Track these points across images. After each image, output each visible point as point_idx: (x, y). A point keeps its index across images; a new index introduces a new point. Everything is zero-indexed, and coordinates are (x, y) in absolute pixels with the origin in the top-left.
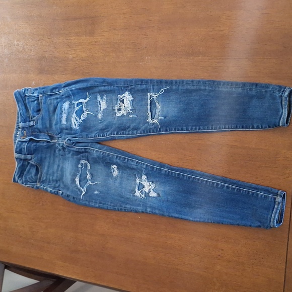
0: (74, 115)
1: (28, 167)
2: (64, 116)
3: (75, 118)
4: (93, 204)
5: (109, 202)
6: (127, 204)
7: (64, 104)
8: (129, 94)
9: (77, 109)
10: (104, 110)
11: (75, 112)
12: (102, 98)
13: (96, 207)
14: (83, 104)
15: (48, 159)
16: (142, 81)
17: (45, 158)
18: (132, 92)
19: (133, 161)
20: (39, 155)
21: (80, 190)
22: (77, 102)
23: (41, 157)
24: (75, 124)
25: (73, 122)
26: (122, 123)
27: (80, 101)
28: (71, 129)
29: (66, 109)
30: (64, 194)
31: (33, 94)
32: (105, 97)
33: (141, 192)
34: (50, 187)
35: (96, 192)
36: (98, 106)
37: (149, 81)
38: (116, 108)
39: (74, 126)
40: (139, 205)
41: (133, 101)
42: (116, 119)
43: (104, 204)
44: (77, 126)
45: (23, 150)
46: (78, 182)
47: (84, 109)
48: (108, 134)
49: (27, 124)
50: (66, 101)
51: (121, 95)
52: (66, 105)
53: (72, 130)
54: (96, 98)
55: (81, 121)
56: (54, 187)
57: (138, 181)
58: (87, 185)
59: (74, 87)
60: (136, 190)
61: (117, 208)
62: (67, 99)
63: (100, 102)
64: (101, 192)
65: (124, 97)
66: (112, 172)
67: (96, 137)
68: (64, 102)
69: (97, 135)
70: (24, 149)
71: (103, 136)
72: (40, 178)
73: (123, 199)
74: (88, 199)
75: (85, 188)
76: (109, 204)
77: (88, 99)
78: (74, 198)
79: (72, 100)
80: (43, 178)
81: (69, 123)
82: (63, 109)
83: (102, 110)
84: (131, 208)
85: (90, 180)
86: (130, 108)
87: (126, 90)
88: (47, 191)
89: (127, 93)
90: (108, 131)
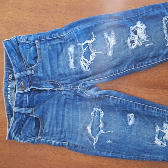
0: (83, 58)
1: (28, 121)
2: (72, 61)
3: (84, 60)
4: (105, 154)
5: (124, 151)
6: (146, 153)
7: (69, 49)
8: (141, 23)
9: (84, 50)
10: (113, 46)
11: (83, 54)
12: (109, 34)
13: (109, 157)
14: (90, 45)
15: (50, 109)
16: (153, 7)
17: (48, 109)
18: (144, 20)
19: (153, 109)
20: (41, 107)
21: (91, 139)
22: (83, 44)
23: (43, 109)
24: (85, 67)
25: (82, 65)
26: (139, 55)
27: (85, 43)
28: (82, 72)
29: (72, 53)
30: (71, 145)
31: (27, 40)
32: (113, 33)
33: (162, 140)
34: (54, 140)
35: (109, 142)
36: (106, 44)
37: (162, 6)
38: (129, 41)
39: (84, 68)
40: (160, 154)
41: (146, 29)
42: (130, 52)
43: (118, 153)
44: (87, 68)
45: (24, 102)
46: (89, 131)
47: (91, 50)
48: (125, 69)
49: (23, 73)
50: (70, 45)
51: (133, 27)
52: (71, 49)
53: (82, 74)
54: (103, 36)
55: (90, 62)
56: (59, 139)
57: (158, 129)
58: (99, 134)
59: (78, 28)
60: (156, 138)
61: (133, 157)
62: (72, 42)
63: (107, 39)
64: (114, 141)
65: (137, 27)
66: (127, 121)
67: (112, 74)
68: (69, 47)
69: (113, 72)
70: (26, 101)
71: (119, 72)
72: (42, 131)
73: (140, 149)
74: (100, 149)
75: (97, 137)
76: (124, 153)
77: (94, 39)
78: (82, 148)
79: (77, 43)
80: (45, 130)
81: (78, 67)
82: (69, 53)
83: (111, 47)
84: (150, 157)
85: (102, 129)
86: (146, 37)
87: (137, 20)
88: (51, 144)
89: (138, 23)
90: (124, 66)
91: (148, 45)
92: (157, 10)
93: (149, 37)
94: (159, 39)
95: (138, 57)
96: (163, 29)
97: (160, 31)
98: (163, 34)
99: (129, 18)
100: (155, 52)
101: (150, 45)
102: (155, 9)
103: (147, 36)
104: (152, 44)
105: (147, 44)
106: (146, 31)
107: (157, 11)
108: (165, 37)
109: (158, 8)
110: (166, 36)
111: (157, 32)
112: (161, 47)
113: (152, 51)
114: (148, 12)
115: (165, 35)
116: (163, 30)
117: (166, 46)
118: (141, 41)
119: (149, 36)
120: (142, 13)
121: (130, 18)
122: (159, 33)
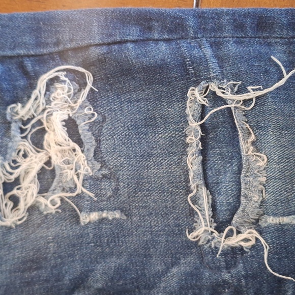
91: (94, 216)
92: (165, 40)
93: (104, 176)
94: (155, 196)
95: (26, 275)
96: (186, 145)
97: (170, 154)
98: (178, 172)
99: (11, 57)
100: (123, 260)
101: (106, 219)
102: (156, 36)
103: (98, 166)
104: (117, 215)
105: (91, 210)
106: (98, 141)
107: (163, 46)
108: (189, 191)
109: (170, 31)
110: (193, 185)
111: (150, 156)
112: (163, 239)
113: (112, 254)
114: (115, 43)
115: (187, 181)
116: (185, 153)
117: (188, 241)
118: (63, 190)
119: (105, 171)
120: (81, 44)
121: (19, 56)
122: (158, 165)
